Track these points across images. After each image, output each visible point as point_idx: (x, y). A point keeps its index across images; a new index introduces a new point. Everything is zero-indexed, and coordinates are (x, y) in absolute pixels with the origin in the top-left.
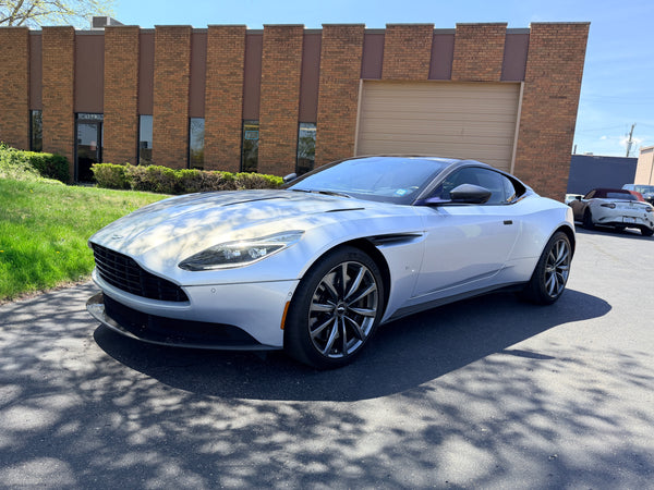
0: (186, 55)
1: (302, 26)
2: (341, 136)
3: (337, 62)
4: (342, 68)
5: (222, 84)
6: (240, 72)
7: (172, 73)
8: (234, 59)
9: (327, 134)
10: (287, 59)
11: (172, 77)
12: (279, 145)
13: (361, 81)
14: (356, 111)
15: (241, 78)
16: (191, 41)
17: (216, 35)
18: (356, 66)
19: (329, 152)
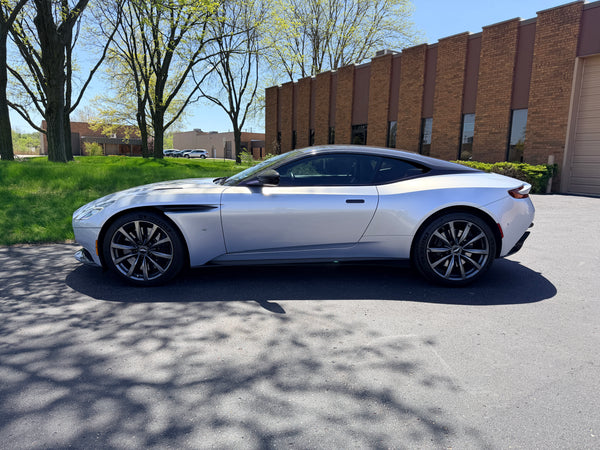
0: (422, 69)
1: (518, 19)
2: (552, 119)
3: (550, 46)
4: (557, 50)
5: (446, 86)
6: (462, 74)
7: (411, 85)
8: (458, 64)
9: (539, 117)
10: (502, 54)
11: (412, 88)
12: (491, 133)
13: (577, 59)
14: (570, 90)
15: (462, 79)
16: (426, 56)
17: (444, 47)
18: (572, 45)
19: (540, 136)
